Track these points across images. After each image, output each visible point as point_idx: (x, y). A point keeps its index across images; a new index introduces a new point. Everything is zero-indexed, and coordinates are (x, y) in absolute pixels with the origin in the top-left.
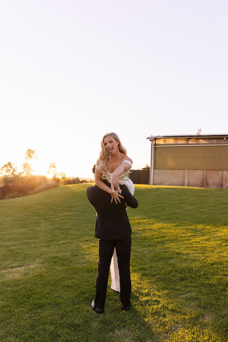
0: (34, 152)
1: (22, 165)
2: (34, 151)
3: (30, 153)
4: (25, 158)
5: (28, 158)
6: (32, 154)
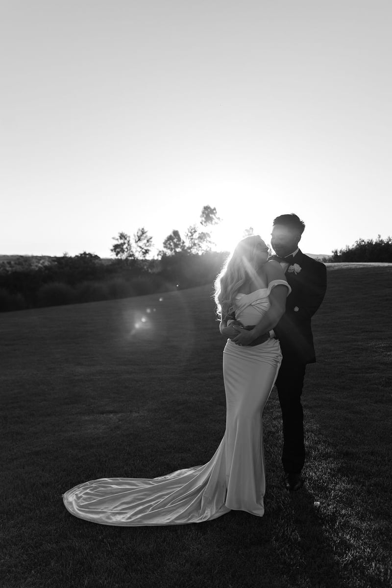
0: (214, 211)
1: (188, 235)
2: (215, 209)
3: (208, 213)
4: (201, 223)
5: (205, 222)
6: (211, 215)
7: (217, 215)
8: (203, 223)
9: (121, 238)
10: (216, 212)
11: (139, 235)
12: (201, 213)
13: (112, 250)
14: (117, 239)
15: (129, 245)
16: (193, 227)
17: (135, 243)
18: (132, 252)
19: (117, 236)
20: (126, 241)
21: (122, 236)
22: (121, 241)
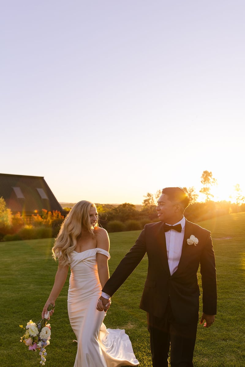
2: (211, 173)
3: (206, 175)
4: (201, 182)
5: (204, 182)
6: (208, 177)
7: (213, 177)
8: (203, 182)
9: (148, 196)
10: (212, 175)
11: (158, 194)
12: (202, 175)
13: (143, 203)
14: (146, 197)
15: (152, 199)
16: (191, 188)
17: (155, 199)
18: (154, 203)
19: (146, 195)
20: (151, 198)
21: (149, 195)
22: (148, 198)
